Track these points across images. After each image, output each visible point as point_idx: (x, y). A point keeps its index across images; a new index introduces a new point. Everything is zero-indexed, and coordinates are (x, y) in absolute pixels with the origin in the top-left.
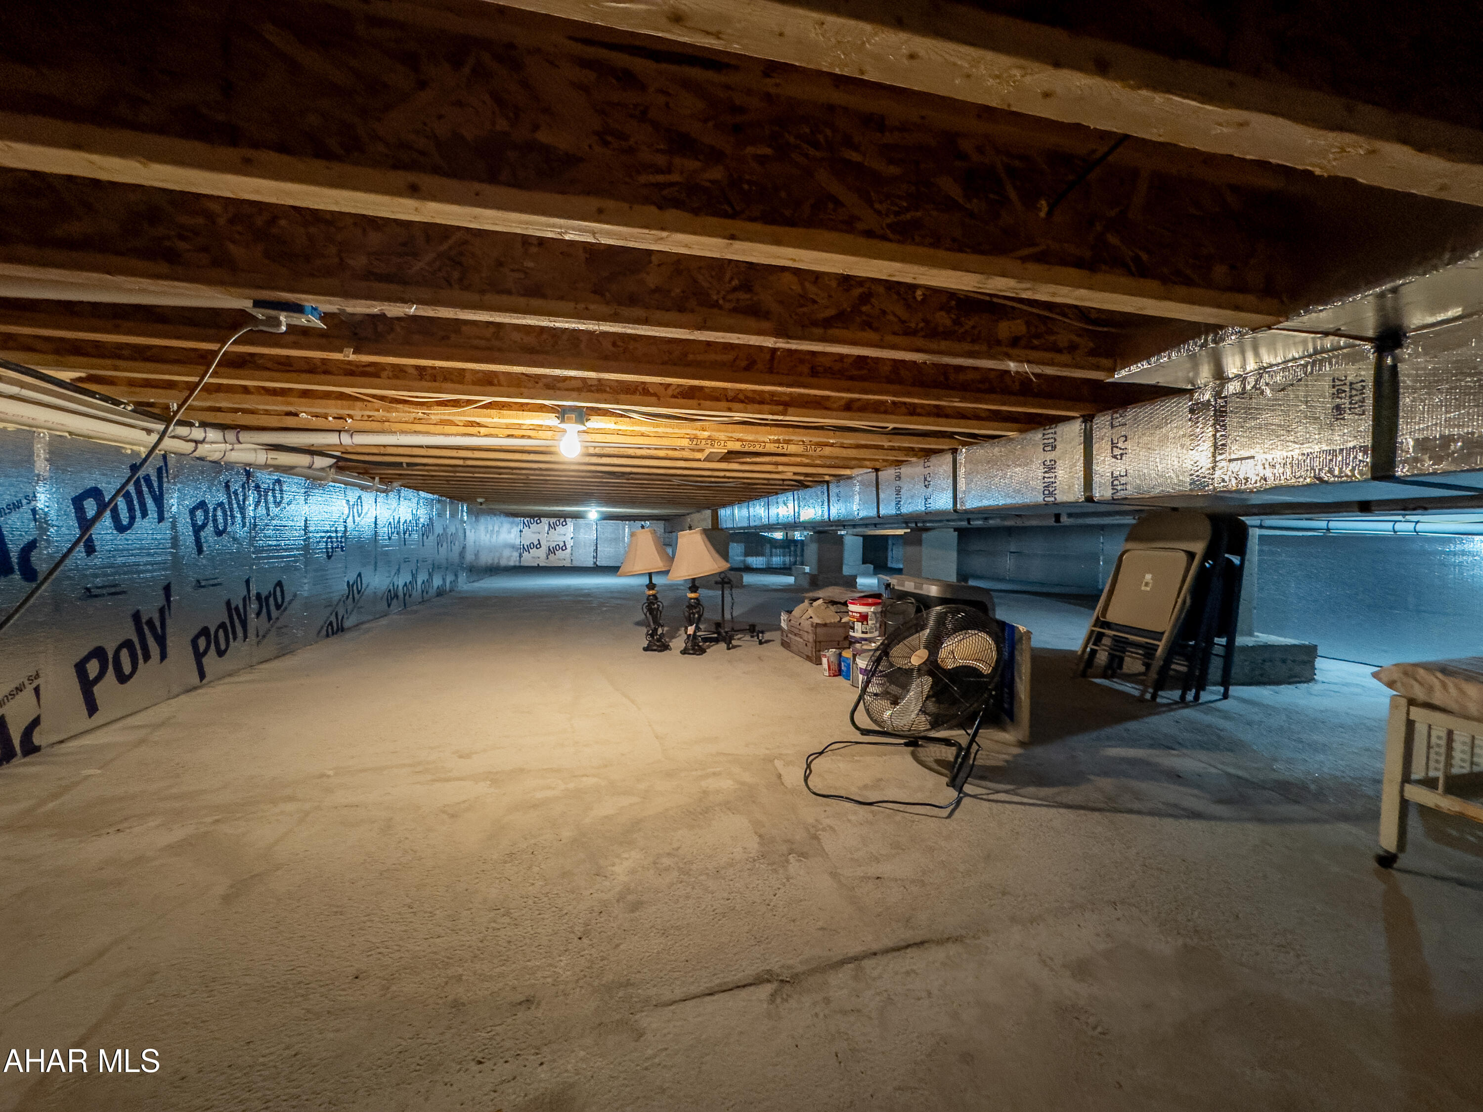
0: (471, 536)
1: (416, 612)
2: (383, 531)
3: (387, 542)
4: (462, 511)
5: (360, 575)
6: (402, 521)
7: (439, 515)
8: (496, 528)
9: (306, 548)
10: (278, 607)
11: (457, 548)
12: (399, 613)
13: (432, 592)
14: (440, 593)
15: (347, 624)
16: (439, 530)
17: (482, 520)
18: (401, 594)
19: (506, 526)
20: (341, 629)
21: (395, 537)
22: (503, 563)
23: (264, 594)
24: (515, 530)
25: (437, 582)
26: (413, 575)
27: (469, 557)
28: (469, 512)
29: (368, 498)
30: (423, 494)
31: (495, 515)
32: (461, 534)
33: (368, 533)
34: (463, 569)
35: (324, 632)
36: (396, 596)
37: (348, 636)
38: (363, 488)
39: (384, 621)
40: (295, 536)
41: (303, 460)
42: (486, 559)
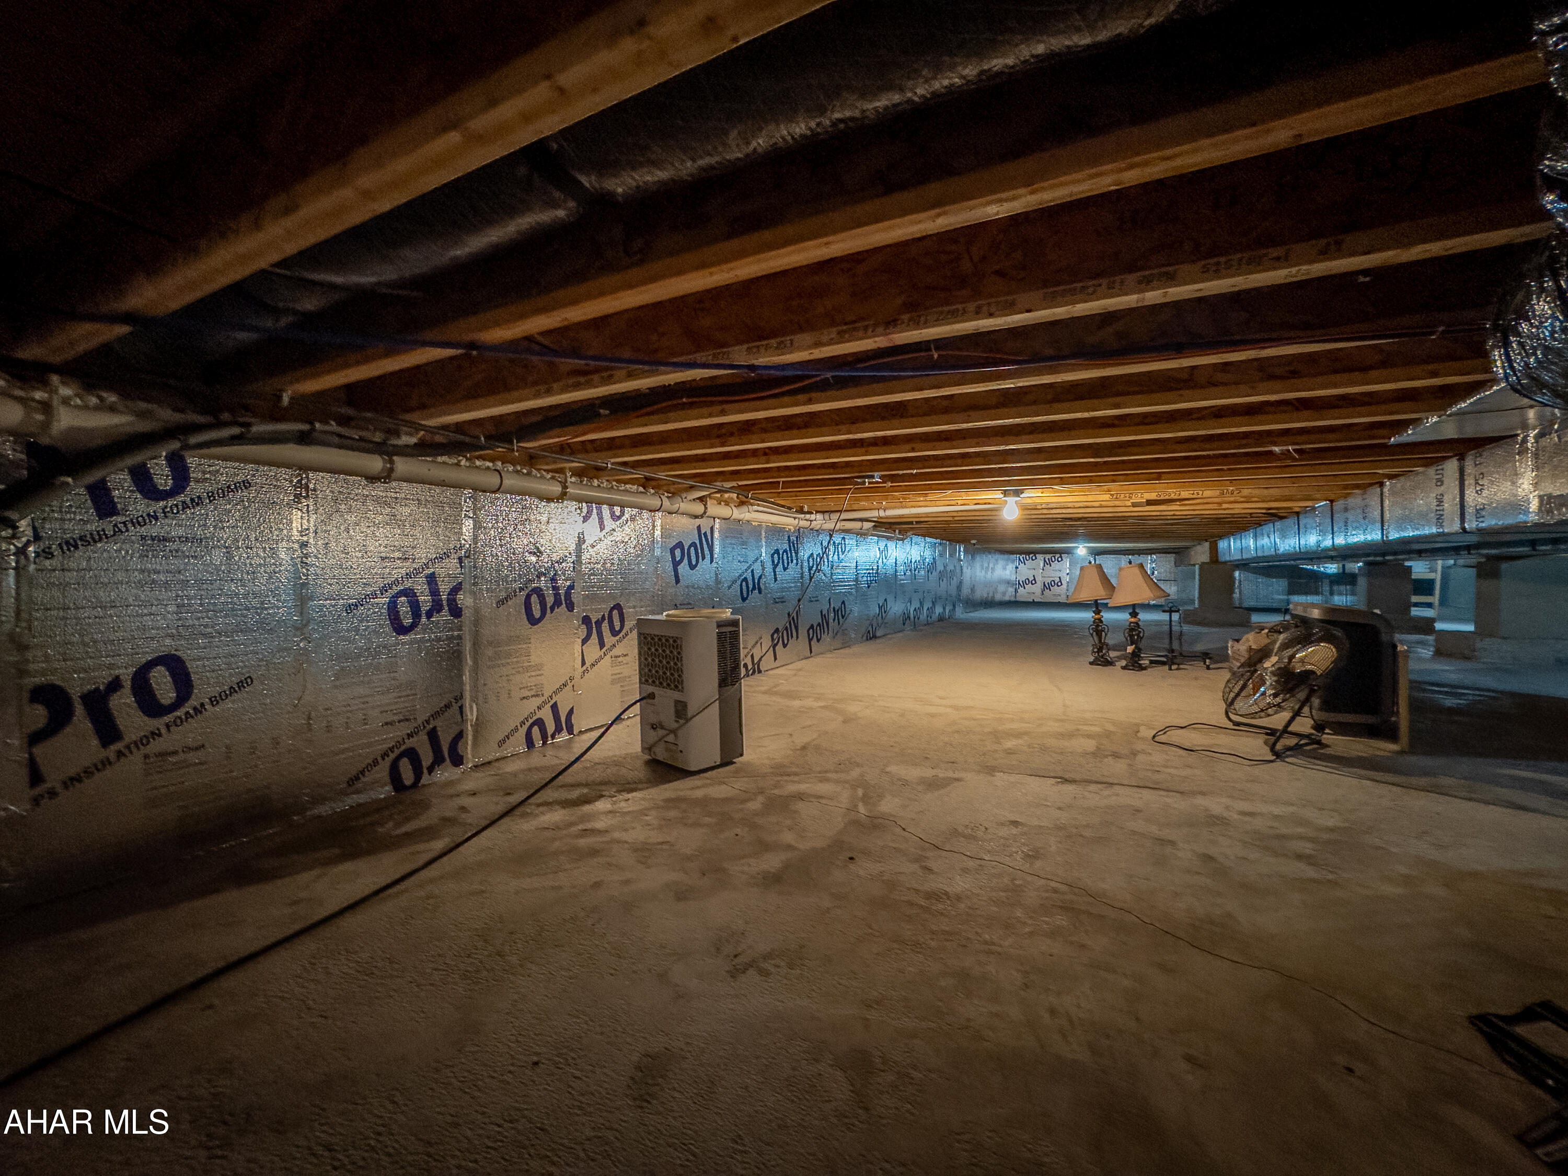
0: (967, 572)
1: (921, 630)
2: (901, 568)
3: (903, 577)
4: (960, 551)
5: (886, 600)
6: (913, 561)
7: (941, 555)
8: (991, 565)
9: (856, 580)
10: (843, 617)
11: (955, 582)
12: (911, 630)
13: (935, 616)
14: (941, 619)
15: (878, 634)
16: (940, 567)
17: (978, 558)
18: (912, 616)
19: (1001, 563)
20: (875, 637)
21: (908, 573)
22: (998, 597)
23: (837, 608)
24: (1011, 567)
25: (938, 610)
26: (921, 603)
27: (965, 591)
28: (966, 552)
29: (891, 545)
30: (928, 539)
31: (990, 553)
32: (958, 570)
33: (891, 571)
34: (960, 600)
35: (865, 638)
36: (909, 617)
37: (878, 641)
38: (888, 538)
39: (900, 634)
40: (850, 574)
41: (857, 525)
42: (980, 593)
